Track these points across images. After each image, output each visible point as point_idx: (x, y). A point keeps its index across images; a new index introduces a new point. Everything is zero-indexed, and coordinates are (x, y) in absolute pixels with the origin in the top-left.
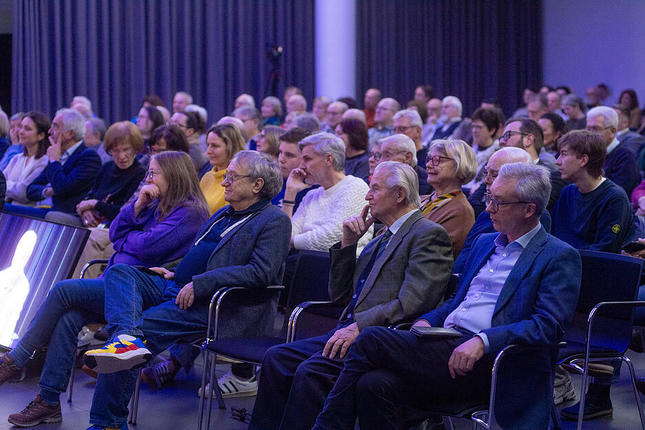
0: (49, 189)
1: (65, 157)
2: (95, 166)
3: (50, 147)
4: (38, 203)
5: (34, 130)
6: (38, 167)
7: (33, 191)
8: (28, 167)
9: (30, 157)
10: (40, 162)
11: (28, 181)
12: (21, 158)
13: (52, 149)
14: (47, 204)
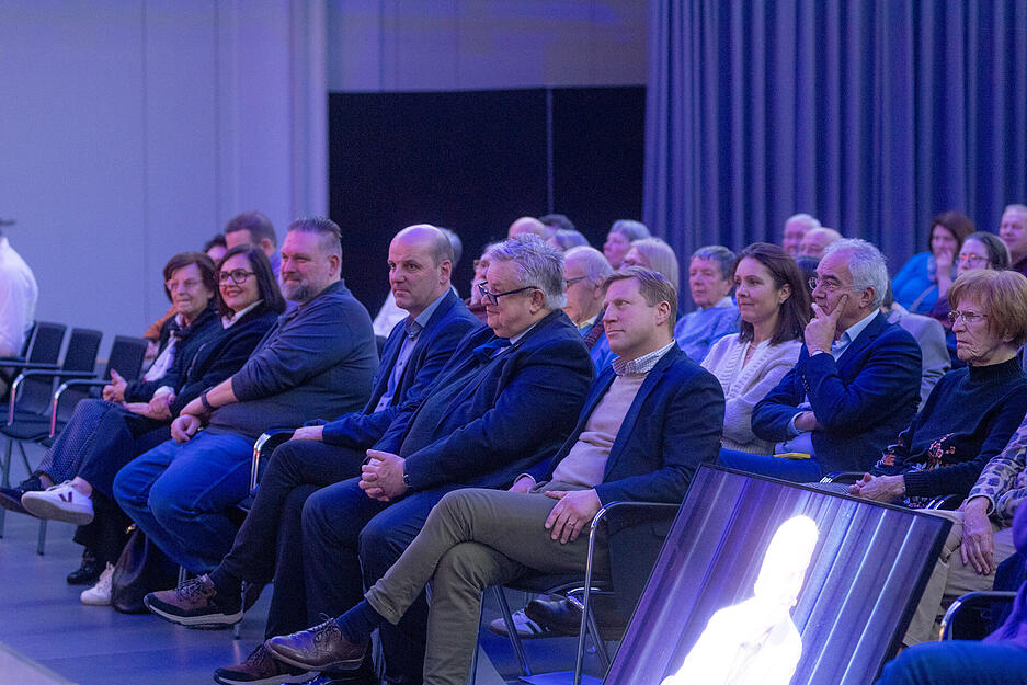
0: (805, 415)
1: (840, 344)
2: (909, 367)
3: (813, 321)
4: (779, 446)
5: (768, 283)
6: (775, 366)
7: (769, 420)
8: (750, 363)
9: (759, 341)
10: (783, 354)
11: (753, 396)
12: (734, 344)
13: (816, 325)
14: (800, 448)
